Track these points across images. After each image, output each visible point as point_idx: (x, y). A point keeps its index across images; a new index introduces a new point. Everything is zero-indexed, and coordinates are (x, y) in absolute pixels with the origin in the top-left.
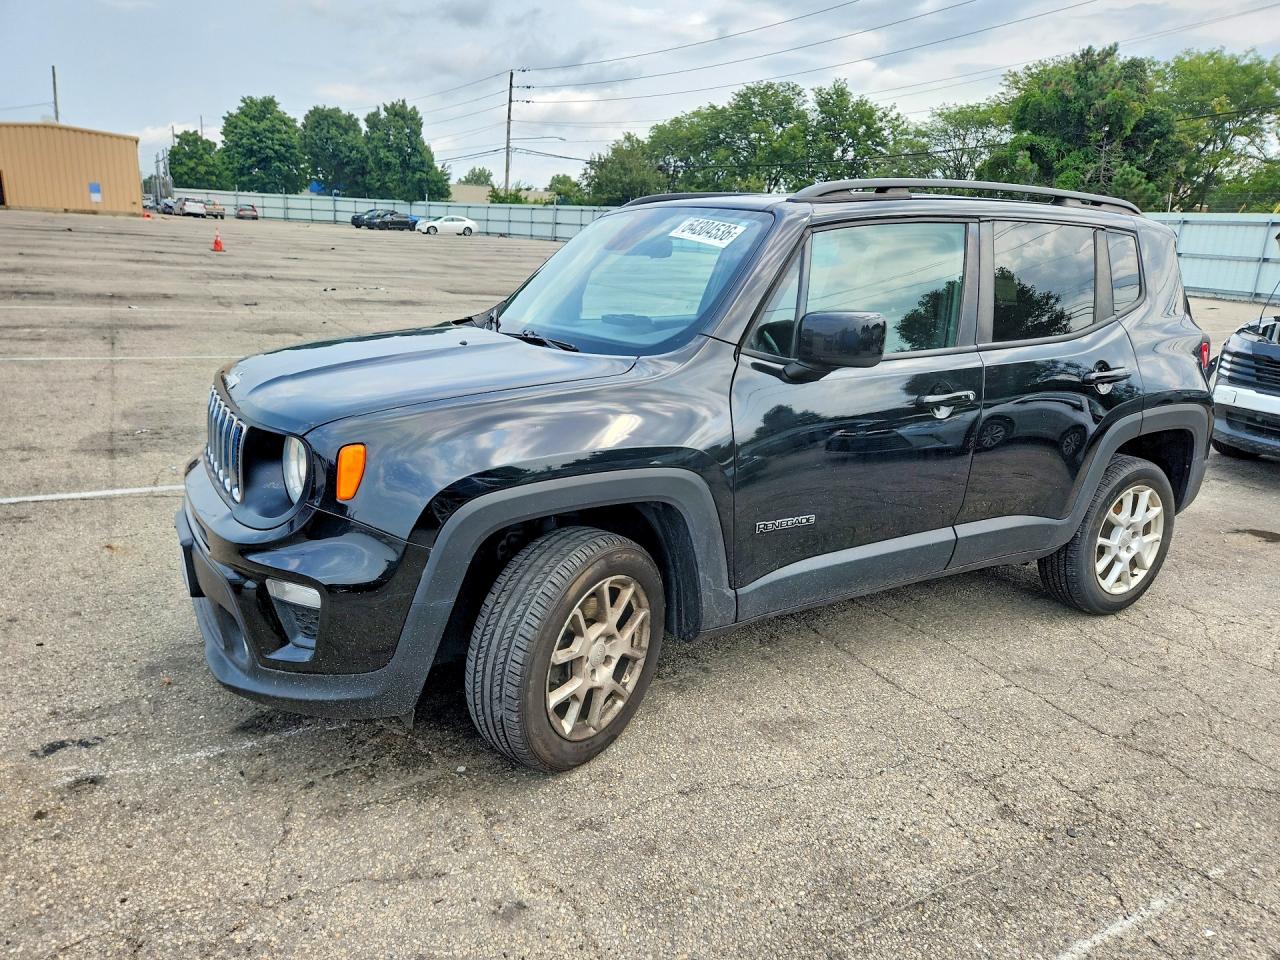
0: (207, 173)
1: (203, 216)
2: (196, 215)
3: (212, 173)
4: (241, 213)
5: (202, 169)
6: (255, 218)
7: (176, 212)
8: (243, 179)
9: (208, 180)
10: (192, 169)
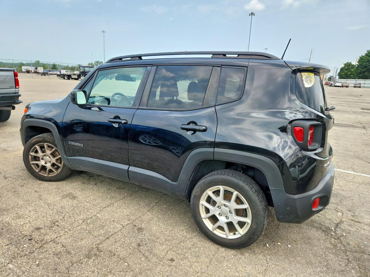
0: (350, 74)
1: (340, 87)
2: (338, 86)
3: (352, 74)
4: (355, 86)
5: (349, 73)
6: (360, 87)
7: (333, 86)
8: (360, 75)
9: (350, 76)
10: (346, 73)
